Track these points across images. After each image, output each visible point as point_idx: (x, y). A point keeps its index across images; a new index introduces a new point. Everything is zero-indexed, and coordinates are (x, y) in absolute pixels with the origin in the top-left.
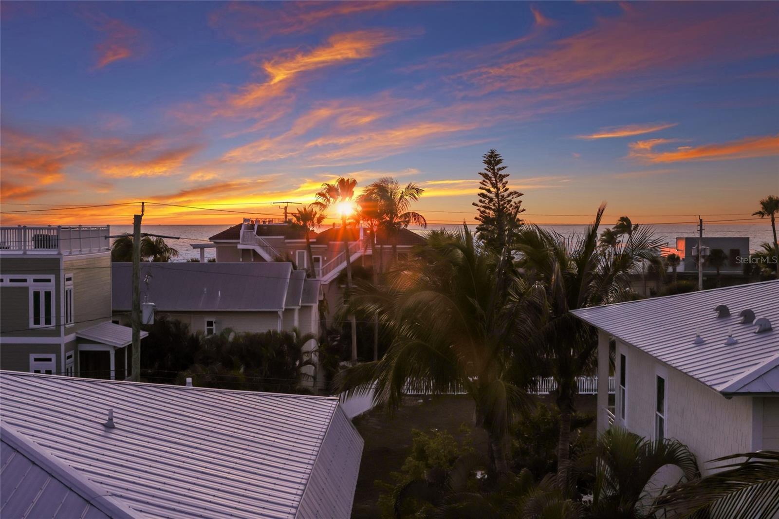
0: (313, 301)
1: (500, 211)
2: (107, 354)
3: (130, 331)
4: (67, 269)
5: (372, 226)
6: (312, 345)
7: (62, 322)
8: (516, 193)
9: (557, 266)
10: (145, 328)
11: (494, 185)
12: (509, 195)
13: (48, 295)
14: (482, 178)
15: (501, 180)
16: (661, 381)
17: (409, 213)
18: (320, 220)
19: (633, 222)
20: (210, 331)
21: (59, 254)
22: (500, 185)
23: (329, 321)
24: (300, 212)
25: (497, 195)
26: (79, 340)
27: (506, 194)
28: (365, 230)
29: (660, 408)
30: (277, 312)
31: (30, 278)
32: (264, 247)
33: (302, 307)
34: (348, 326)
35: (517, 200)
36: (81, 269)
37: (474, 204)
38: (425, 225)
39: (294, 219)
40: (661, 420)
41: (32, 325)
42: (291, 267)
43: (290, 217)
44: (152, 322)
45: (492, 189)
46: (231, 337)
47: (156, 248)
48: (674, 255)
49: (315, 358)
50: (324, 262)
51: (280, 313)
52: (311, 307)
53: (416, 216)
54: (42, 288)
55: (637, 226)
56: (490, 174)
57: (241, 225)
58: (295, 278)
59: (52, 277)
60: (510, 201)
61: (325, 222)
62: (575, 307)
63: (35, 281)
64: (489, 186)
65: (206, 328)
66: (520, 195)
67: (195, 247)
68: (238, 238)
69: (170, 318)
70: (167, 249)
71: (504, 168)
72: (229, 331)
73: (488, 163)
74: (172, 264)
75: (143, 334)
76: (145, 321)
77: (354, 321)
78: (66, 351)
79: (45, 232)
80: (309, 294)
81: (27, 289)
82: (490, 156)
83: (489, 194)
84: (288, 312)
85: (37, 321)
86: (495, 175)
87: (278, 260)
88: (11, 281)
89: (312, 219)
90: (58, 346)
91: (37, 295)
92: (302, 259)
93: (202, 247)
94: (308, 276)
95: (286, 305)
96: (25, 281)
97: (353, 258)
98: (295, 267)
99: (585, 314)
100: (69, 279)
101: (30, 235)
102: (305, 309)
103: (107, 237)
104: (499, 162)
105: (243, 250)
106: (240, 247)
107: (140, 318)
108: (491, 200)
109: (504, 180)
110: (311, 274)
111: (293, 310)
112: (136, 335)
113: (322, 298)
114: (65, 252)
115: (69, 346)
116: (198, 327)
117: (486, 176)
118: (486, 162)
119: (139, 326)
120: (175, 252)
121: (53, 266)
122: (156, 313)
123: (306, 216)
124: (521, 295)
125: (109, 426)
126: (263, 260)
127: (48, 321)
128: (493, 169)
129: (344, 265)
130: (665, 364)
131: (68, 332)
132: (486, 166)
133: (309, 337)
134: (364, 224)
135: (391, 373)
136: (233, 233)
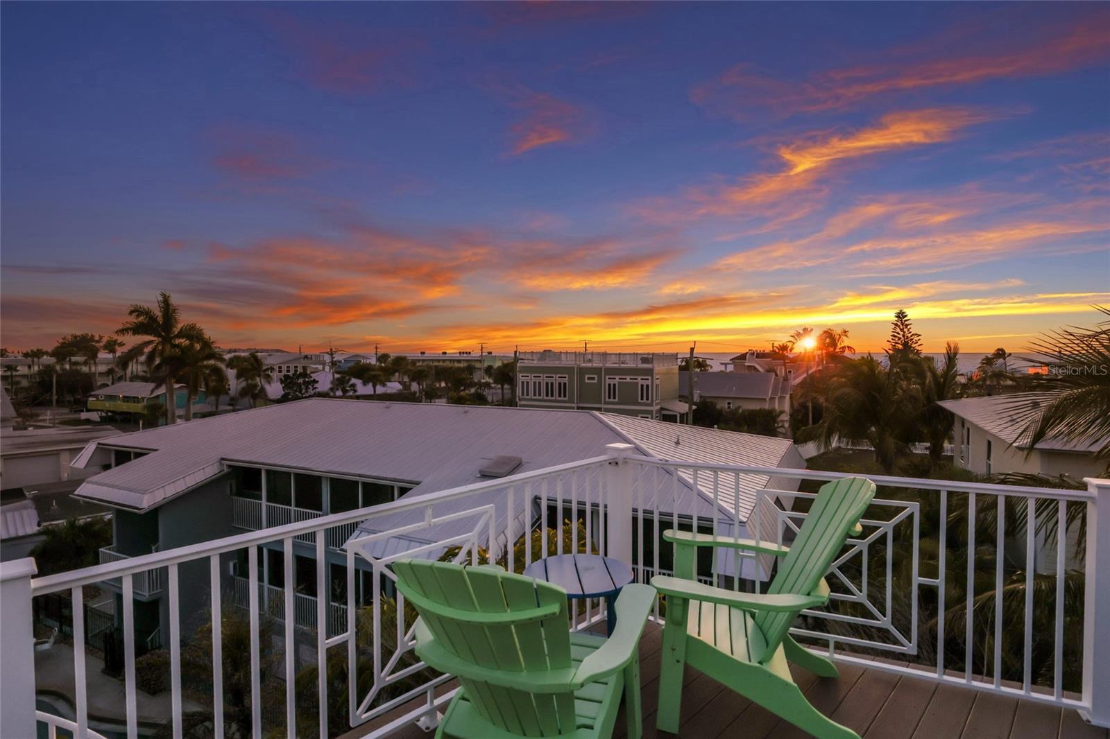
0: (787, 394)
1: (906, 345)
2: (676, 416)
3: (687, 405)
4: (658, 374)
5: (822, 354)
6: (785, 417)
7: (654, 399)
8: (916, 334)
9: (929, 374)
10: (695, 404)
11: (902, 330)
12: (911, 336)
13: (647, 386)
14: (894, 326)
15: (906, 327)
16: (989, 443)
17: (845, 347)
18: (791, 350)
19: (1007, 351)
20: (729, 407)
21: (653, 366)
22: (905, 330)
23: (796, 404)
24: (780, 346)
25: (904, 336)
26: (662, 409)
27: (909, 335)
28: (819, 356)
29: (989, 458)
30: (765, 399)
31: (639, 378)
32: (759, 364)
33: (780, 397)
34: (806, 408)
35: (917, 339)
36: (664, 374)
37: (888, 341)
38: (854, 353)
39: (777, 350)
40: (990, 465)
41: (640, 401)
42: (774, 376)
43: (775, 349)
44: (699, 401)
45: (900, 332)
46: (740, 411)
47: (702, 365)
48: (1038, 373)
49: (787, 425)
50: (794, 373)
51: (768, 400)
52: (785, 397)
53: (849, 348)
54: (645, 383)
55: (1010, 354)
56: (899, 324)
57: (747, 353)
58: (776, 381)
59: (650, 378)
60: (912, 339)
61: (794, 351)
62: (942, 398)
63: (642, 379)
64: (898, 330)
65: (727, 406)
66: (920, 335)
67: (722, 364)
68: (745, 359)
69: (708, 400)
70: (707, 366)
71: (909, 320)
72: (740, 407)
73: (898, 317)
74: (711, 373)
75: (694, 407)
76: (695, 400)
77: (810, 405)
78: (656, 413)
79: (646, 356)
80: (784, 390)
81: (637, 383)
82: (899, 313)
83: (898, 335)
84: (772, 399)
85: (642, 399)
86: (903, 324)
87: (768, 371)
88: (631, 379)
89: (787, 350)
90: (652, 411)
91: (642, 386)
92: (781, 371)
93: (726, 364)
94: (784, 380)
95: (771, 394)
96: (637, 379)
97: (810, 372)
98: (776, 375)
99: (948, 405)
100: (658, 379)
101: (639, 357)
102: (782, 398)
103: (677, 359)
104: (906, 316)
105: (748, 366)
106: (746, 364)
107: (692, 398)
108: (900, 338)
109: (909, 327)
110: (786, 379)
111: (775, 398)
112: (690, 408)
113: (792, 392)
114: (656, 366)
115: (658, 411)
116: (722, 405)
117: (896, 325)
118: (896, 317)
119: (691, 403)
120: (711, 367)
121: (650, 372)
122: (701, 397)
123: (784, 348)
124: (904, 391)
125: (678, 443)
126: (759, 371)
127: (647, 399)
128: (902, 321)
129: (805, 375)
130: (991, 434)
131: (657, 404)
132: (896, 319)
133: (782, 412)
134: (819, 352)
135: (825, 430)
136: (743, 357)
